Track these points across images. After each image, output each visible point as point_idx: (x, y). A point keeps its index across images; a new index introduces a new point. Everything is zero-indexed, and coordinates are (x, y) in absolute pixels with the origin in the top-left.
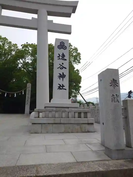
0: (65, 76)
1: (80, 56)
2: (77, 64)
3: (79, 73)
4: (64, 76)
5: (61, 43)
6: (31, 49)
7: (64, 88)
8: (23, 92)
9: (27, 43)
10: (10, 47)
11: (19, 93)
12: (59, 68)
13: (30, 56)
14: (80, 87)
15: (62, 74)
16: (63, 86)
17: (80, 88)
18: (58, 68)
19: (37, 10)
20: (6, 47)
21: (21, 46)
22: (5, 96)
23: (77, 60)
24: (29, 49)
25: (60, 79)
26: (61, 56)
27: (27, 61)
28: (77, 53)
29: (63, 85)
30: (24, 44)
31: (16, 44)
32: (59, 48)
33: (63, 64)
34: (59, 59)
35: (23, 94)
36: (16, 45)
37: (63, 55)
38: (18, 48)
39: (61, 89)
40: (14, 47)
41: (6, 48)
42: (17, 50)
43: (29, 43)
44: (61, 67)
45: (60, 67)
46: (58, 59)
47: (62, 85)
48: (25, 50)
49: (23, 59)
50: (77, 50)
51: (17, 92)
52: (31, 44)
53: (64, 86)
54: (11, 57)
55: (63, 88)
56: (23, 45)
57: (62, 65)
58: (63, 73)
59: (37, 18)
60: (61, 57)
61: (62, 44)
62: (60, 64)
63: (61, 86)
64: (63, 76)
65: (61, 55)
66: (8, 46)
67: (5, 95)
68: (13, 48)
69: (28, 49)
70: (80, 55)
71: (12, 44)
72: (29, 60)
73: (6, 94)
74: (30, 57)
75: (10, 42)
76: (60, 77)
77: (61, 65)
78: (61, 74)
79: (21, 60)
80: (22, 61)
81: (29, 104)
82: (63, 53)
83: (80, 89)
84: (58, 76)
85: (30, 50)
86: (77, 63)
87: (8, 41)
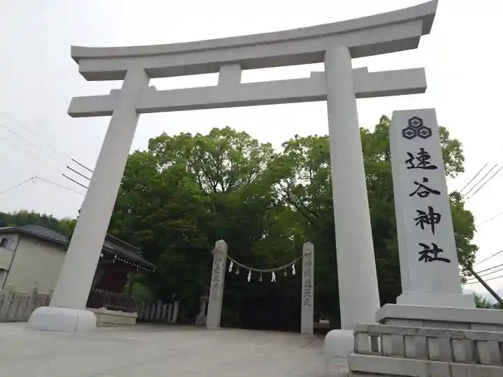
0: (439, 216)
1: (459, 151)
2: (452, 175)
3: (462, 204)
4: (435, 216)
5: (413, 121)
6: (305, 149)
7: (440, 255)
8: (293, 267)
9: (296, 136)
10: (254, 153)
11: (283, 271)
12: (416, 194)
13: (304, 169)
14: (475, 248)
15: (427, 212)
16: (437, 250)
17: (473, 253)
18: (411, 195)
19: (323, 53)
20: (247, 154)
21: (283, 145)
22: (249, 280)
23: (451, 163)
24: (303, 151)
25: (423, 228)
26: (418, 159)
27: (298, 182)
28: (446, 142)
29: (435, 246)
30: (288, 140)
31: (268, 143)
32: (407, 135)
33: (426, 180)
34: (413, 167)
35: (294, 273)
36: (269, 145)
37: (424, 156)
38: (274, 152)
39: (431, 260)
40: (264, 151)
41: (245, 156)
42: (272, 158)
43: (302, 136)
44: (422, 190)
45: (419, 191)
46: (408, 168)
47: (432, 248)
48: (293, 154)
49: (289, 180)
50: (447, 134)
51: (276, 269)
52: (306, 137)
53: (441, 251)
54: (258, 176)
55: (436, 255)
56: (286, 143)
57: (425, 184)
58: (431, 209)
59: (323, 72)
60: (416, 162)
61: (416, 123)
62: (416, 183)
63: (431, 251)
64: (432, 219)
65: (416, 155)
66: (250, 152)
67: (249, 278)
68: (262, 154)
69: (298, 152)
70: (460, 148)
71: (260, 145)
72: (302, 178)
73: (250, 274)
74: (306, 170)
75: (255, 142)
76: (422, 222)
77: (421, 186)
78: (424, 213)
79: (282, 182)
80: (285, 185)
81: (312, 302)
82: (422, 149)
83: (473, 257)
84: (416, 220)
85: (306, 153)
86: (454, 173)
87: (251, 140)
